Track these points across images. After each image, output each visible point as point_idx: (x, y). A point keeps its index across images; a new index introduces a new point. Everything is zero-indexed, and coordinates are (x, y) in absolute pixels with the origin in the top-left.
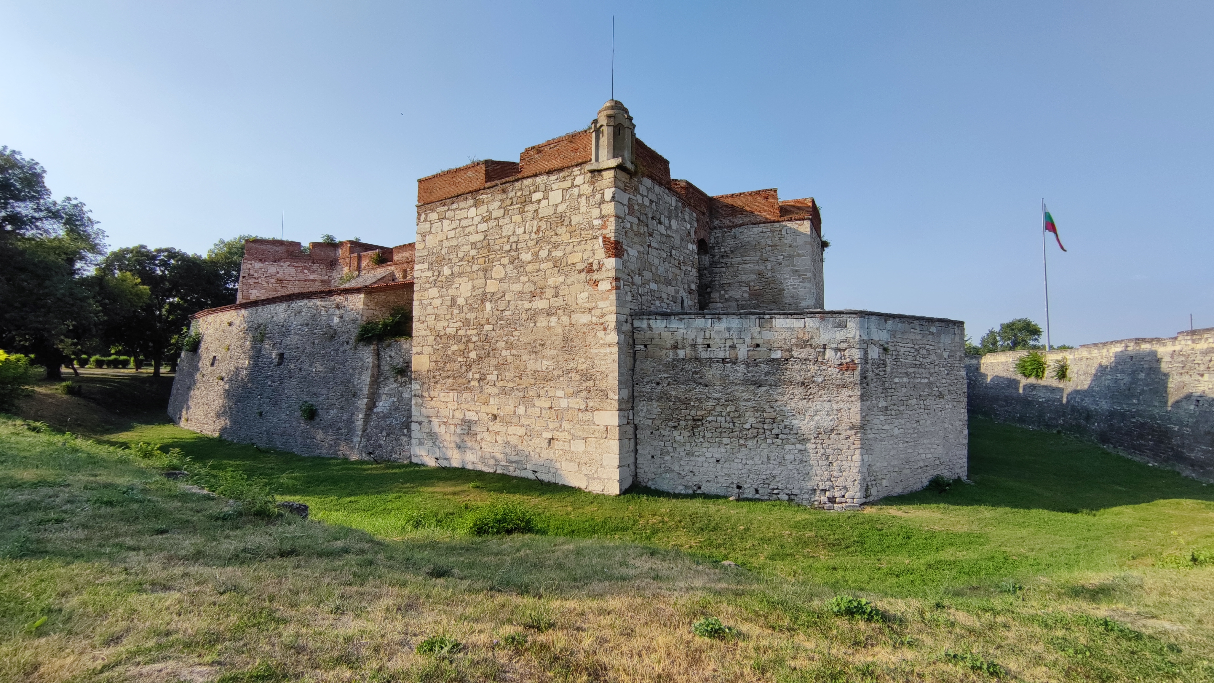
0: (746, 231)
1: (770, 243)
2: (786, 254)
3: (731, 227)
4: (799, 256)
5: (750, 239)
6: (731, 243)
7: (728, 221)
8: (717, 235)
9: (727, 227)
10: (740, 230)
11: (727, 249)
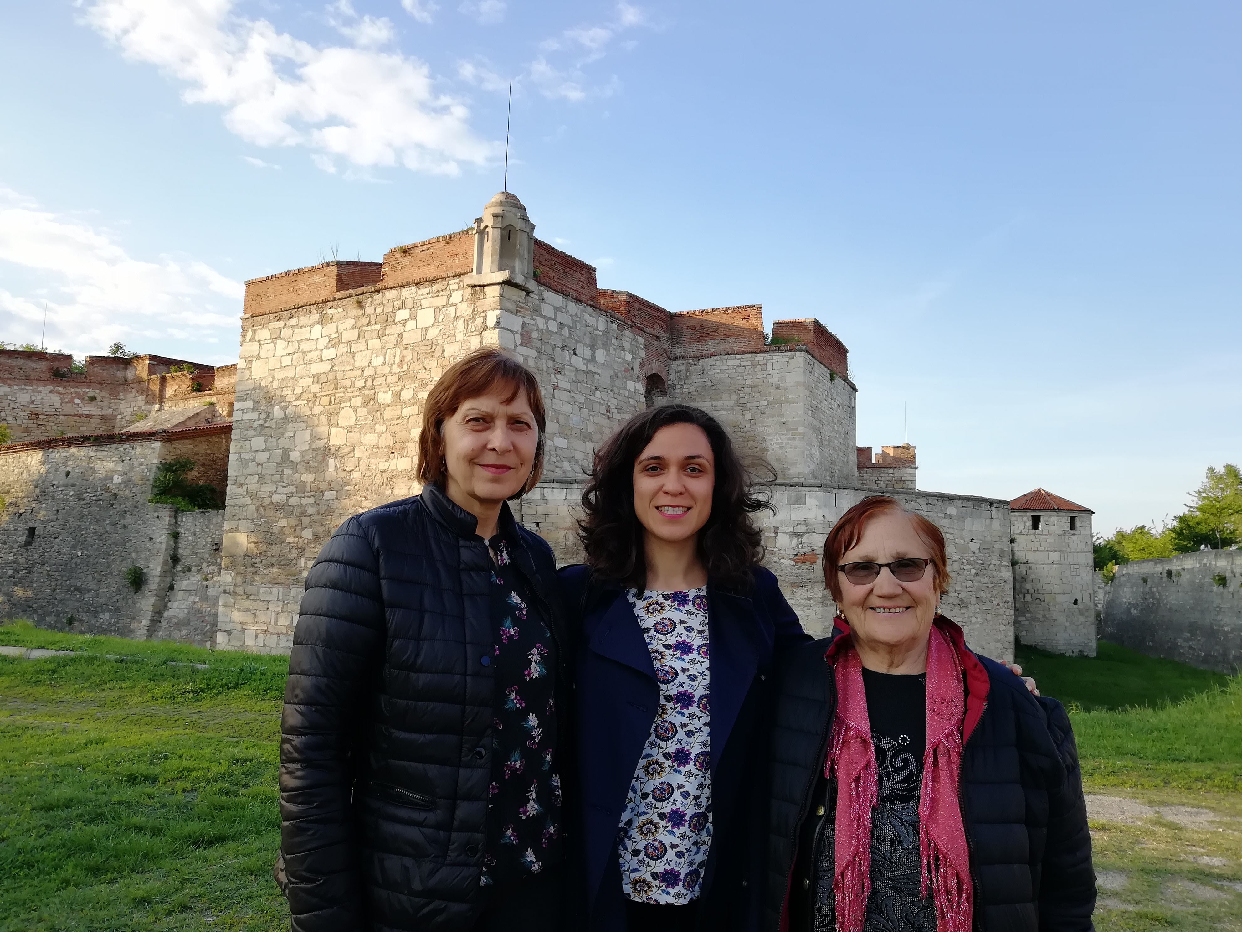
0: (718, 363)
1: (749, 382)
2: (770, 398)
3: (698, 358)
4: (788, 402)
5: (723, 376)
6: (696, 380)
7: (694, 348)
8: (679, 368)
9: (693, 358)
10: (711, 361)
11: (692, 389)
